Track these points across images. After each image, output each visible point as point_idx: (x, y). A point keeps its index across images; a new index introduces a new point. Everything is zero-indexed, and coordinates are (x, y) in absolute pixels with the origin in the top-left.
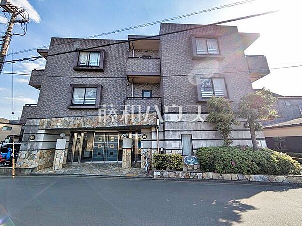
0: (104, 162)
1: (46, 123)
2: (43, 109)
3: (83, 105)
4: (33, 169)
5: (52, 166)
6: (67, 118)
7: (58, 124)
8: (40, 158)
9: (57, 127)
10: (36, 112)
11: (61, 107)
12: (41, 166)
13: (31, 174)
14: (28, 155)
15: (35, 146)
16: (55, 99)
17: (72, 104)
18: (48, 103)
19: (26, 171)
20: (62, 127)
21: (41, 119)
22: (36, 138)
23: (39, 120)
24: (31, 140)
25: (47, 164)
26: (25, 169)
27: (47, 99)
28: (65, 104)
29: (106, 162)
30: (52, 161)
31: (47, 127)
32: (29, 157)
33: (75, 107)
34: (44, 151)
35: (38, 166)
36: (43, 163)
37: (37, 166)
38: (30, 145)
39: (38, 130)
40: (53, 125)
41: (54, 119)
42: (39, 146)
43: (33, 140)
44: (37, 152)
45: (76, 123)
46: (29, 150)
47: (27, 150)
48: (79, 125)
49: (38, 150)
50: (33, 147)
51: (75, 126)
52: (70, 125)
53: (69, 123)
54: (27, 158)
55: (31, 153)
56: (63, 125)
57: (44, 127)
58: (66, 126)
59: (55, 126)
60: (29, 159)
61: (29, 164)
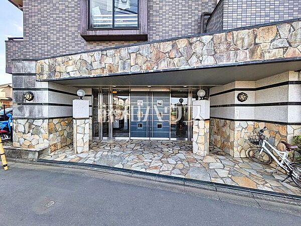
0: (148, 139)
1: (46, 68)
2: (37, 40)
3: (114, 28)
4: (40, 152)
5: (72, 144)
6: (85, 56)
7: (69, 69)
8: (50, 133)
9: (67, 76)
10: (25, 46)
11: (68, 35)
12: (55, 145)
13: (39, 160)
14: (30, 127)
15: (37, 112)
16: (55, 19)
17: (90, 27)
18: (42, 29)
19: (30, 156)
20: (77, 75)
21: (36, 60)
22: (36, 97)
23: (34, 63)
24: (27, 102)
25: (64, 140)
26: (27, 152)
27: (40, 20)
28: (75, 29)
29: (151, 138)
30: (71, 135)
31: (50, 76)
32: (31, 131)
33: (99, 33)
34: (55, 121)
35: (50, 146)
36: (57, 141)
37: (47, 146)
38: (28, 109)
39: (36, 82)
40: (60, 72)
41: (59, 59)
42: (44, 112)
43: (31, 102)
44: (43, 122)
45: (105, 64)
46: (28, 119)
47: (25, 118)
48: (112, 69)
49: (44, 119)
50: (34, 113)
51: (105, 72)
52: (93, 69)
53: (91, 65)
54: (29, 132)
55: (33, 124)
56: (79, 71)
57: (45, 77)
58: (85, 73)
59: (64, 74)
60: (32, 134)
61: (33, 143)
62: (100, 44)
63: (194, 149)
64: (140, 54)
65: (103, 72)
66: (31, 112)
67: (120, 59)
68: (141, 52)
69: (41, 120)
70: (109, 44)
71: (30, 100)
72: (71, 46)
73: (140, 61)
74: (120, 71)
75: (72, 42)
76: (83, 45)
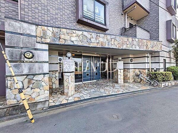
1: (50, 34)
3: (94, 21)
6: (85, 33)
7: (73, 39)
9: (72, 44)
13: (50, 108)
14: (29, 82)
15: (37, 68)
19: (40, 106)
20: (80, 44)
21: (37, 25)
22: (36, 55)
24: (26, 60)
26: (35, 104)
32: (31, 86)
33: (89, 21)
38: (27, 67)
39: (37, 44)
40: (65, 40)
41: (64, 30)
42: (44, 68)
43: (31, 60)
44: (44, 77)
45: (99, 41)
46: (27, 75)
47: (24, 75)
48: (103, 44)
49: (44, 74)
50: (34, 70)
51: (99, 45)
52: (91, 43)
53: (90, 39)
54: (28, 87)
55: (33, 79)
56: (81, 41)
57: (48, 41)
58: (86, 43)
59: (69, 41)
60: (32, 88)
61: (33, 96)
62: (85, 27)
63: (119, 82)
64: (116, 40)
65: (98, 45)
66: (30, 69)
67: (107, 40)
68: (116, 39)
69: (42, 76)
70: (89, 28)
71: (29, 58)
72: (67, 22)
73: (116, 43)
74: (107, 46)
75: (67, 20)
76: (74, 24)
